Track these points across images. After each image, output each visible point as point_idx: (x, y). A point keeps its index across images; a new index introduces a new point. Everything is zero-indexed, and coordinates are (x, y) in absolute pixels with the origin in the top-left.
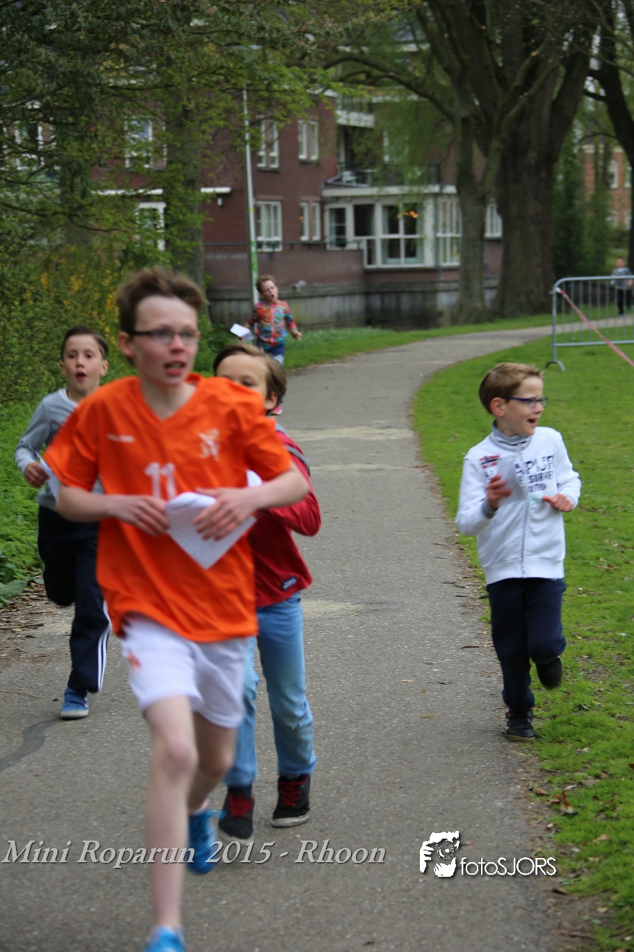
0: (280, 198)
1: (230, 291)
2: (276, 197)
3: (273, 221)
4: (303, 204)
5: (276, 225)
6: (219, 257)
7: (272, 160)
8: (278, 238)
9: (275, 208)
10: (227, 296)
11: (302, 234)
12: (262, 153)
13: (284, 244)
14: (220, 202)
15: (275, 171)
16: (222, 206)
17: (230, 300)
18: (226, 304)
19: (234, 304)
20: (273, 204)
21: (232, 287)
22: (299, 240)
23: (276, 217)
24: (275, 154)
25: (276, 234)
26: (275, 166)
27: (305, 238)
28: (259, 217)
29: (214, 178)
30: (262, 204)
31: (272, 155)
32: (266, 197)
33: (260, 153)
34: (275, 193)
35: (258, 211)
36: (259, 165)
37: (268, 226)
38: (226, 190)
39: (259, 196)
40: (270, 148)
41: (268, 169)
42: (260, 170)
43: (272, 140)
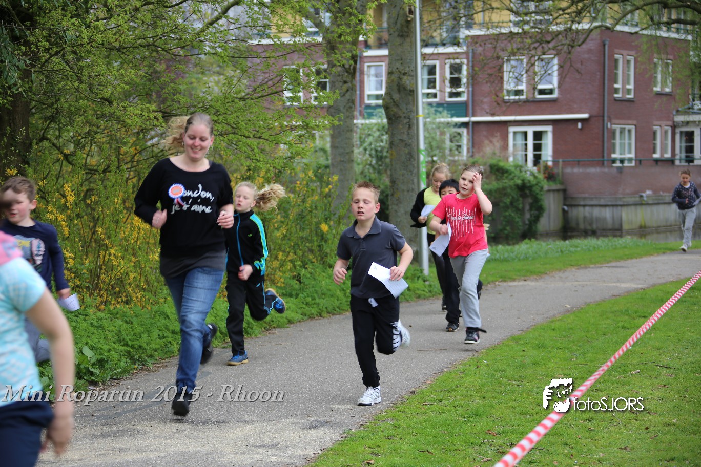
0: (635, 122)
1: (584, 199)
2: (630, 122)
3: (627, 141)
4: (655, 128)
5: (630, 144)
6: (576, 170)
7: (629, 91)
8: (632, 155)
9: (629, 131)
10: (582, 203)
11: (654, 152)
12: (618, 86)
13: (636, 160)
14: (579, 125)
15: (629, 101)
16: (581, 129)
17: (584, 206)
18: (581, 209)
19: (587, 209)
20: (627, 127)
21: (587, 195)
22: (652, 157)
23: (630, 138)
24: (631, 86)
25: (630, 152)
26: (631, 96)
27: (656, 156)
28: (614, 138)
29: (575, 106)
30: (617, 128)
31: (628, 87)
32: (621, 122)
33: (616, 86)
34: (629, 118)
35: (614, 133)
36: (616, 96)
37: (622, 146)
38: (585, 116)
39: (614, 121)
40: (626, 81)
41: (624, 99)
42: (616, 100)
43: (629, 75)
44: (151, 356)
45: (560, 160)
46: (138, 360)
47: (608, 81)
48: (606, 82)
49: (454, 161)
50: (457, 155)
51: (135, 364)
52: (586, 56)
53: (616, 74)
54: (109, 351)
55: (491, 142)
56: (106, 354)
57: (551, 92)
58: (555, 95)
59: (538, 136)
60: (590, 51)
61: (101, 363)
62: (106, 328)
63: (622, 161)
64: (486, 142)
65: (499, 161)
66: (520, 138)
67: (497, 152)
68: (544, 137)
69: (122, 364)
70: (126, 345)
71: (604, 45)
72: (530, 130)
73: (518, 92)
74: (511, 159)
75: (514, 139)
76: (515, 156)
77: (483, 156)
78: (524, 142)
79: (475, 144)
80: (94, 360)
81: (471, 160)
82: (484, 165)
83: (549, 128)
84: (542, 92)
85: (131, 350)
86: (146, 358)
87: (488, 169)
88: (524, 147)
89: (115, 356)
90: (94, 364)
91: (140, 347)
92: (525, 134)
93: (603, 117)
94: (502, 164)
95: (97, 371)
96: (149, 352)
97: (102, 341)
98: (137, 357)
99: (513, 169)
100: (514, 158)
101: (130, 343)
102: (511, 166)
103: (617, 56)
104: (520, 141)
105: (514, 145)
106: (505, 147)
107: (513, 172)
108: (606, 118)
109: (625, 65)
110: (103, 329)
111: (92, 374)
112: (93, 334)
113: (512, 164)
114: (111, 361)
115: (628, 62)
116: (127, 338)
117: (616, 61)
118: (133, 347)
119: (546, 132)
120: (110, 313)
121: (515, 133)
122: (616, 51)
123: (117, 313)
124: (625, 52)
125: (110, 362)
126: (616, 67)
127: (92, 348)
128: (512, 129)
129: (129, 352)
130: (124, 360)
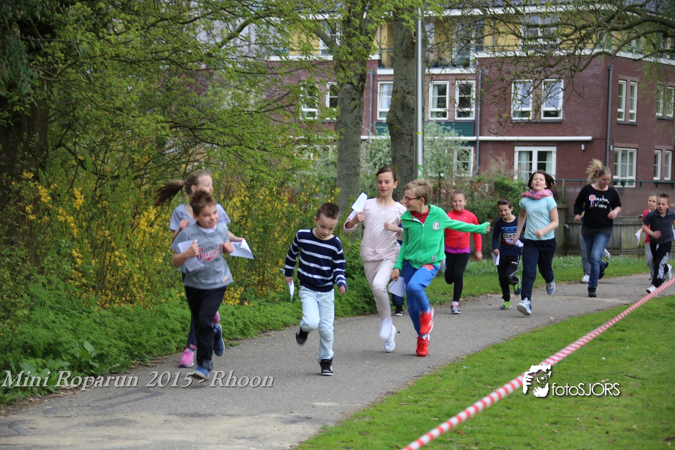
0: (637, 146)
2: (632, 145)
3: (628, 164)
4: (657, 152)
5: (631, 167)
7: (631, 116)
8: (633, 178)
9: (631, 154)
11: (655, 175)
12: (621, 110)
13: (636, 183)
14: (583, 147)
15: (632, 125)
16: (584, 151)
20: (629, 150)
22: (652, 179)
23: (631, 161)
24: (634, 111)
25: (631, 175)
26: (634, 121)
27: (657, 178)
28: (616, 161)
29: (579, 129)
30: (619, 151)
31: (631, 111)
32: (623, 145)
33: (619, 110)
34: (631, 142)
35: (616, 155)
36: (619, 119)
37: (624, 168)
38: (589, 138)
39: (616, 144)
40: (629, 106)
41: (626, 122)
42: (619, 124)
43: (632, 100)
44: (149, 353)
45: (563, 180)
46: (137, 356)
47: (612, 105)
48: (610, 106)
49: (461, 178)
50: (464, 172)
51: (134, 359)
52: (591, 80)
53: (620, 99)
54: (109, 346)
55: (497, 160)
56: (106, 349)
57: (556, 114)
58: (560, 118)
59: (542, 156)
60: (595, 76)
61: (101, 358)
62: (108, 325)
63: (623, 183)
64: (492, 160)
65: (504, 179)
66: (525, 157)
67: (502, 170)
68: (548, 157)
69: (122, 359)
70: (127, 341)
71: (609, 71)
72: (535, 150)
73: (524, 114)
74: (516, 177)
75: (519, 159)
76: (519, 175)
77: (488, 174)
78: (529, 162)
79: (481, 162)
80: (94, 355)
81: (477, 177)
82: (490, 182)
83: (554, 149)
84: (547, 114)
85: (130, 346)
86: (145, 354)
87: (494, 186)
88: (529, 166)
89: (115, 351)
90: (94, 358)
91: (140, 344)
92: (530, 153)
93: (606, 139)
94: (506, 182)
95: (97, 365)
96: (148, 349)
97: (103, 337)
98: (136, 353)
99: (517, 187)
100: (519, 177)
101: (130, 340)
102: (515, 184)
103: (620, 82)
104: (525, 160)
105: (519, 164)
106: (511, 165)
107: (517, 190)
108: (608, 141)
109: (629, 91)
110: (106, 325)
111: (92, 367)
112: (95, 329)
113: (516, 182)
114: (112, 356)
115: (632, 87)
116: (128, 335)
117: (621, 86)
118: (132, 343)
119: (551, 152)
120: (114, 311)
121: (520, 152)
122: (621, 76)
123: (120, 311)
124: (629, 78)
125: (109, 357)
126: (620, 92)
127: (93, 343)
128: (517, 149)
129: (128, 349)
130: (124, 355)
